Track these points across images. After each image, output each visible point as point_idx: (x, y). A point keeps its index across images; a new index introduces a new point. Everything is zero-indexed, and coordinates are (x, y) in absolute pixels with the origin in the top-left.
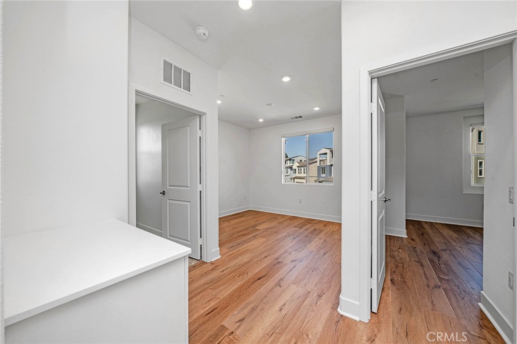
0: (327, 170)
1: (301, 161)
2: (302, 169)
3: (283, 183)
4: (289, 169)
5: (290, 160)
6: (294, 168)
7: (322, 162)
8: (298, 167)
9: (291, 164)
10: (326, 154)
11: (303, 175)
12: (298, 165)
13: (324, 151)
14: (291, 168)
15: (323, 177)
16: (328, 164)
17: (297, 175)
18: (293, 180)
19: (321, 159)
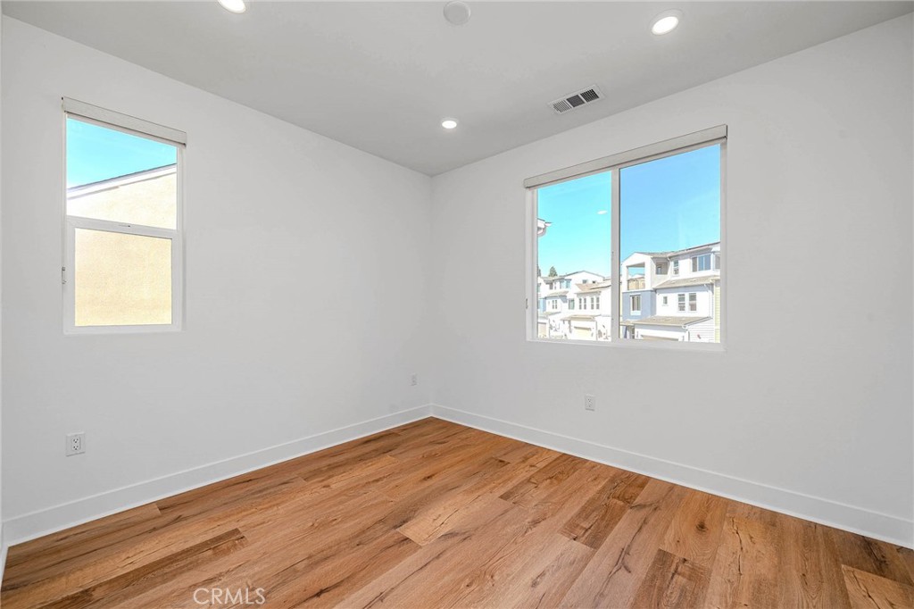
0: (644, 301)
1: (585, 282)
2: (588, 299)
3: (528, 339)
4: (559, 301)
5: (561, 279)
6: (569, 296)
7: (632, 284)
8: (578, 294)
9: (564, 289)
10: (642, 265)
11: (588, 312)
12: (579, 290)
13: (637, 259)
14: (563, 297)
15: (636, 317)
16: (648, 287)
17: (577, 311)
18: (567, 322)
19: (630, 277)
